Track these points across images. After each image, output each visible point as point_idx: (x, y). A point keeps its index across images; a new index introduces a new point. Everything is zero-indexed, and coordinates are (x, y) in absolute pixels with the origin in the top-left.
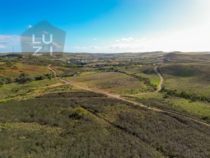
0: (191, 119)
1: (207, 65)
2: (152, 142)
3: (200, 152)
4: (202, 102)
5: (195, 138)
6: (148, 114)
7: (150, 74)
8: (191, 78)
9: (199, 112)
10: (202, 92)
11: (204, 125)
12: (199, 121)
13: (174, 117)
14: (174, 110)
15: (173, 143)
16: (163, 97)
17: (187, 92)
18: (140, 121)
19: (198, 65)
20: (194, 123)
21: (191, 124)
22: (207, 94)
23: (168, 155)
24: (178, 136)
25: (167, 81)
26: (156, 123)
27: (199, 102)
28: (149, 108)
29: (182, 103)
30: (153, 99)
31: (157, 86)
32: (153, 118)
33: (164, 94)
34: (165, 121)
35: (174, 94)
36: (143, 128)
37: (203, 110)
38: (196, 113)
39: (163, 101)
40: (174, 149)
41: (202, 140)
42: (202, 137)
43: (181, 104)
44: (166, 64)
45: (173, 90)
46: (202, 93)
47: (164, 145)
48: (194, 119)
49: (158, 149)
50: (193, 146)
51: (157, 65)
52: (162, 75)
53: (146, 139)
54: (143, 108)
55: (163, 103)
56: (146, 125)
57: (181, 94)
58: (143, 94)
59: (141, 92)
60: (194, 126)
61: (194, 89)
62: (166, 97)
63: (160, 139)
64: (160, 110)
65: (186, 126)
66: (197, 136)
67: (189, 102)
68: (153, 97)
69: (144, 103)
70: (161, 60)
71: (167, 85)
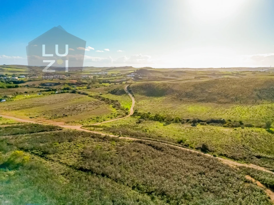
0: (166, 144)
1: (179, 83)
2: (127, 181)
3: (178, 181)
4: (177, 124)
5: (172, 166)
6: (120, 146)
7: (119, 95)
8: (164, 98)
9: (174, 135)
10: (176, 112)
11: (180, 149)
12: (175, 146)
13: (149, 145)
14: (149, 136)
15: (150, 177)
16: (136, 123)
17: (161, 115)
18: (110, 156)
19: (171, 82)
20: (170, 149)
21: (167, 150)
22: (180, 115)
23: (146, 193)
24: (155, 167)
25: (140, 103)
26: (130, 155)
27: (173, 125)
28: (120, 138)
29: (157, 127)
30: (125, 126)
31: (128, 110)
32: (126, 150)
33: (137, 119)
34: (140, 151)
35: (148, 117)
36: (115, 165)
37: (178, 133)
38: (171, 137)
39: (137, 127)
40: (151, 183)
41: (179, 167)
42: (179, 163)
43: (155, 128)
44: (138, 83)
45: (147, 113)
46: (176, 114)
47: (140, 181)
48: (170, 145)
49: (133, 188)
50: (171, 175)
51: (126, 83)
52: (133, 96)
53: (119, 178)
54: (113, 139)
55: (137, 129)
56: (118, 160)
57: (155, 117)
58: (113, 121)
59: (110, 119)
60: (170, 152)
61: (167, 110)
62: (140, 122)
63: (135, 175)
64: (133, 139)
65: (162, 153)
66: (174, 163)
67: (164, 125)
68: (125, 123)
69: (114, 133)
70: (131, 77)
71: (140, 107)
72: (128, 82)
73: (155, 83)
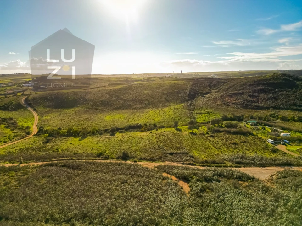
0: (84, 161)
1: (92, 91)
2: (37, 216)
3: (101, 197)
4: (94, 136)
5: (93, 182)
6: (22, 176)
7: (14, 110)
8: (77, 109)
9: (93, 149)
10: (92, 124)
11: (100, 162)
12: (95, 160)
13: (63, 166)
14: (62, 156)
15: (67, 202)
16: (43, 143)
17: (75, 128)
18: (8, 192)
19: (82, 91)
20: (89, 166)
21: (86, 167)
22: (97, 126)
23: (64, 222)
24: (72, 190)
25: (45, 117)
26: (38, 184)
27: (90, 138)
28: (22, 165)
29: (71, 144)
30: (27, 149)
31: (30, 128)
32: (31, 179)
33: (43, 138)
34: (52, 175)
35: (58, 134)
36: (17, 201)
37: (96, 145)
38: (89, 151)
39: (45, 148)
40: (69, 209)
41: (101, 182)
42: (100, 178)
43: (70, 145)
44: (39, 94)
45: (56, 129)
46: (92, 126)
47: (55, 211)
48: (88, 160)
49: (47, 222)
50: (92, 193)
51: (23, 95)
52: (35, 110)
53: (25, 216)
54: (11, 169)
55: (44, 151)
56: (21, 193)
57: (67, 132)
58: (8, 146)
59: (3, 144)
60: (89, 168)
61: (82, 122)
62: (48, 141)
63: (48, 205)
64: (41, 163)
65: (80, 172)
66: (95, 179)
67: (80, 140)
68: (27, 146)
69: (11, 161)
70: (29, 86)
71: (46, 123)
72: (25, 93)
73: (63, 92)
